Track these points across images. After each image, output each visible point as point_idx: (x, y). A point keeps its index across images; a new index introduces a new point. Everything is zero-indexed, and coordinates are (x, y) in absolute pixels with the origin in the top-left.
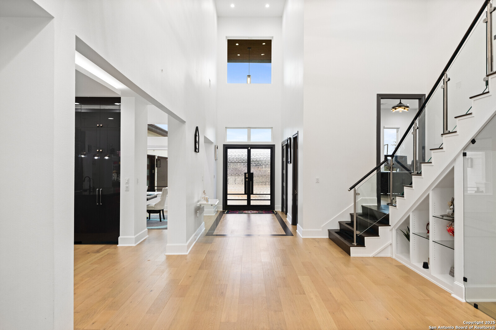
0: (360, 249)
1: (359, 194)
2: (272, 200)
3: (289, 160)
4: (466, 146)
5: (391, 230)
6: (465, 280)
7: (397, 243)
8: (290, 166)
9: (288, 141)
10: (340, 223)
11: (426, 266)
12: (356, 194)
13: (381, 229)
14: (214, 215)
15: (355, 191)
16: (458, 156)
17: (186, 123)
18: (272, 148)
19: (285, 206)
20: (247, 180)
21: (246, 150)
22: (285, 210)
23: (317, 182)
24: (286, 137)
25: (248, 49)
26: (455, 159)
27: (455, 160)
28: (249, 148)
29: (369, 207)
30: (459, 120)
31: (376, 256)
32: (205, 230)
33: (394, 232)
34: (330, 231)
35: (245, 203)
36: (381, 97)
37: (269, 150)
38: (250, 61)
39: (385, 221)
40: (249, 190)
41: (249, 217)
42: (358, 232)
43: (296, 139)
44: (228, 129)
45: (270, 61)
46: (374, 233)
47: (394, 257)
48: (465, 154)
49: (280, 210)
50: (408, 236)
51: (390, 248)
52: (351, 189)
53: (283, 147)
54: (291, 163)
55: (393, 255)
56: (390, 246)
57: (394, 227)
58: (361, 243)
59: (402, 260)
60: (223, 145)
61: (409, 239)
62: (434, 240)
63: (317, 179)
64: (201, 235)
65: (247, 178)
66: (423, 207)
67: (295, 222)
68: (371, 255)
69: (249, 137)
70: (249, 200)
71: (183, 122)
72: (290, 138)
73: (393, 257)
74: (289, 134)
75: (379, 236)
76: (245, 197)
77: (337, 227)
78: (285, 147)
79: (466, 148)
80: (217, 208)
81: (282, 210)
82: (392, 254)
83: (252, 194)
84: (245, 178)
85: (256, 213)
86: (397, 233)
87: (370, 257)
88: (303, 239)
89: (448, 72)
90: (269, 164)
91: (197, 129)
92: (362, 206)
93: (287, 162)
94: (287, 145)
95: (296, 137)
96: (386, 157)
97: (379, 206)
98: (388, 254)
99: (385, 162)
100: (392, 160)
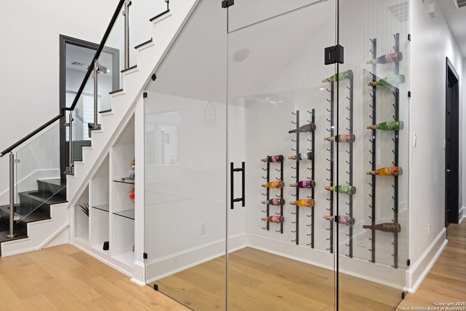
0: (20, 242)
1: (18, 161)
4: (146, 84)
5: (69, 207)
6: (145, 256)
7: (76, 225)
11: (106, 246)
12: (13, 161)
13: (54, 209)
15: (11, 156)
16: (138, 98)
26: (136, 102)
27: (135, 104)
29: (43, 181)
30: (139, 51)
31: (46, 247)
33: (72, 209)
36: (65, 40)
39: (61, 197)
42: (17, 218)
46: (43, 215)
47: (72, 243)
48: (145, 95)
50: (87, 212)
51: (67, 232)
52: (4, 153)
55: (70, 241)
56: (67, 230)
57: (72, 203)
58: (21, 234)
59: (81, 245)
61: (88, 214)
62: (114, 212)
68: (38, 248)
73: (70, 243)
75: (51, 218)
79: (146, 86)
86: (76, 210)
87: (35, 251)
92: (37, 180)
96: (63, 110)
97: (63, 180)
98: (64, 240)
99: (62, 116)
100: (70, 115)
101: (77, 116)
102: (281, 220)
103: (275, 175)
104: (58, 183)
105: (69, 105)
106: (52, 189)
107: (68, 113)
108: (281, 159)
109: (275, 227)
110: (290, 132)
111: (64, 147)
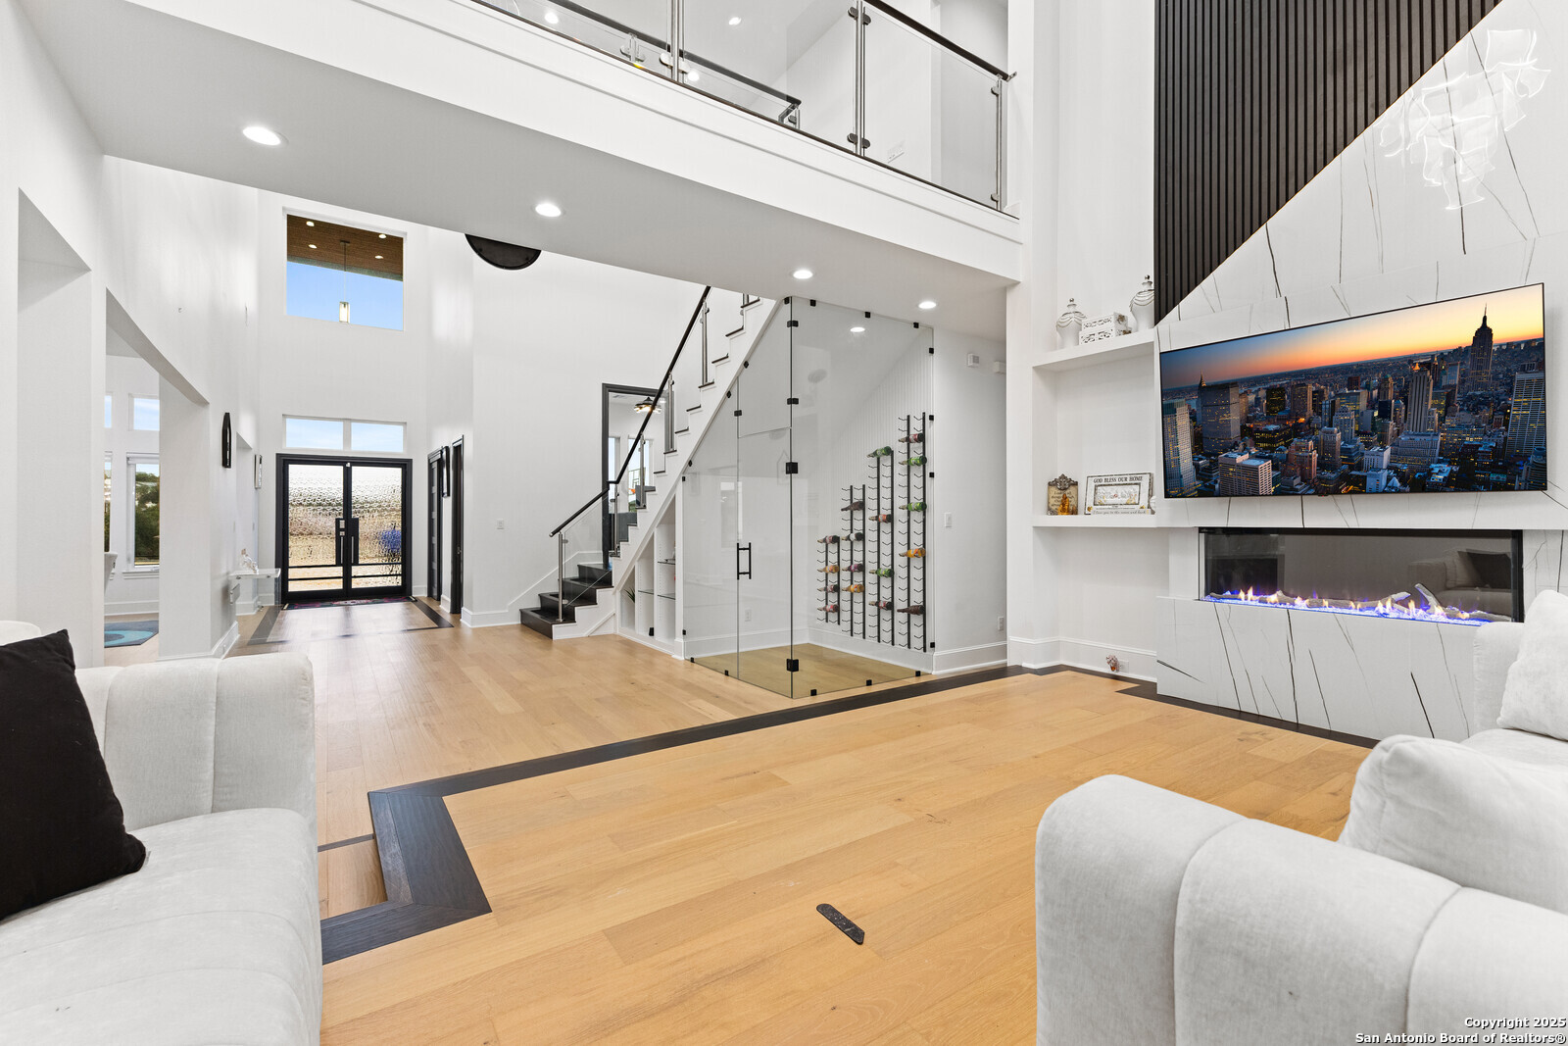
0: (569, 626)
1: (566, 541)
2: (406, 574)
3: (445, 491)
4: (685, 469)
5: (615, 593)
6: (684, 632)
7: (622, 612)
8: (447, 503)
9: (442, 452)
10: (541, 597)
11: (652, 632)
12: (562, 541)
13: (601, 593)
14: (254, 613)
15: (561, 536)
16: (677, 481)
17: (211, 405)
18: (405, 466)
19: (436, 585)
20: (342, 533)
21: (340, 469)
22: (435, 594)
23: (501, 528)
24: (438, 445)
25: (342, 243)
27: (675, 486)
28: (348, 465)
29: (588, 566)
30: (680, 436)
31: (592, 635)
32: (241, 638)
33: (618, 594)
34: (523, 613)
35: (338, 585)
36: (608, 389)
37: (398, 471)
38: (346, 265)
39: (607, 582)
40: (347, 556)
41: (347, 615)
42: (565, 602)
43: (458, 449)
44: (288, 420)
45: (398, 274)
46: (589, 599)
47: (618, 633)
48: (684, 479)
49: (425, 594)
50: (633, 598)
51: (612, 621)
52: (554, 533)
53: (430, 465)
54: (449, 495)
55: (616, 630)
56: (613, 619)
57: (617, 588)
58: (569, 617)
59: (627, 633)
60: (277, 454)
61: (634, 599)
62: (658, 594)
63: (500, 523)
64: (234, 645)
65: (342, 530)
66: (648, 553)
67: (456, 608)
68: (585, 634)
69: (347, 439)
70: (347, 577)
71: (204, 403)
72: (447, 448)
73: (616, 632)
74: (445, 439)
75: (597, 604)
76: (339, 571)
77: (537, 605)
78: (435, 465)
79: (684, 472)
80: (258, 600)
81: (430, 594)
82: (615, 628)
83: (356, 563)
84: (338, 530)
85: (367, 603)
86: (622, 596)
87: (582, 638)
88: (474, 629)
89: (673, 372)
90: (399, 508)
91: (227, 417)
92: (578, 565)
93: (440, 494)
94: (440, 461)
95: (460, 446)
96: (606, 484)
97: (606, 564)
98: (609, 630)
99: (604, 494)
100: (616, 489)
101: (623, 489)
102: (837, 609)
103: (833, 558)
104: (601, 567)
105: (612, 477)
106: (596, 574)
107: (612, 486)
108: (836, 540)
109: (833, 617)
110: (842, 510)
111: (608, 520)
